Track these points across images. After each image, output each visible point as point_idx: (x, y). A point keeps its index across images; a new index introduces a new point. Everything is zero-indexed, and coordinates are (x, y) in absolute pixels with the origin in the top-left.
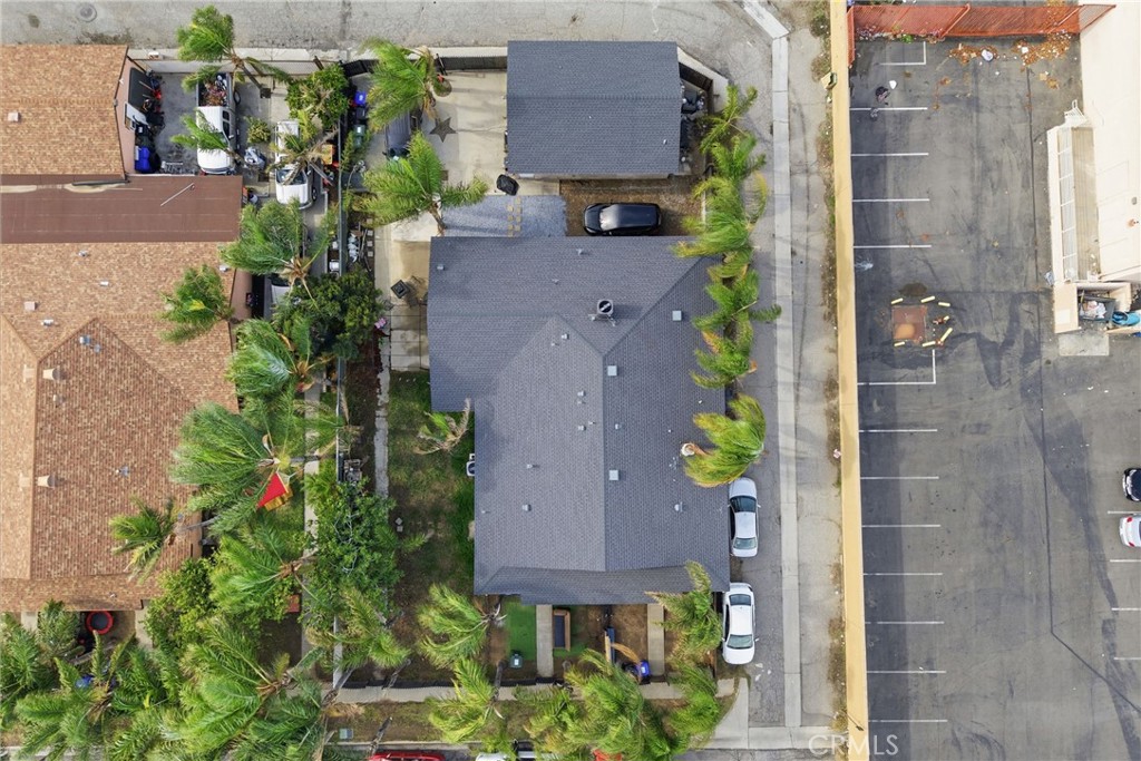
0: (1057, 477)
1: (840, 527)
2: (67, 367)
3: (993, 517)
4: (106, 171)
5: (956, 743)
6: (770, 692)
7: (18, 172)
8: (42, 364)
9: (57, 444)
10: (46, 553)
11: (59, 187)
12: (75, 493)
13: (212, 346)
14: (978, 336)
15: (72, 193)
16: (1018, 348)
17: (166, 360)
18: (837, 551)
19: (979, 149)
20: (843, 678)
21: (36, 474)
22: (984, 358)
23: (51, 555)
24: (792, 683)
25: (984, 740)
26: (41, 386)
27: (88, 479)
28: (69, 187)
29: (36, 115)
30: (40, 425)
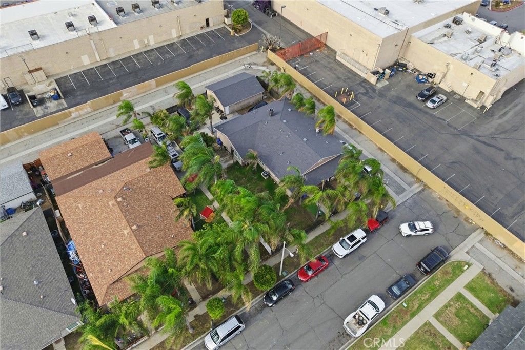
0: (405, 106)
1: (370, 140)
2: (124, 197)
3: (400, 120)
4: (105, 157)
5: (449, 167)
6: (394, 184)
7: (75, 170)
8: (115, 198)
9: (133, 216)
10: (147, 248)
11: (91, 168)
12: (146, 228)
13: (168, 175)
14: (360, 93)
15: (96, 168)
16: (370, 90)
17: (154, 185)
18: (375, 145)
19: (325, 67)
20: (407, 169)
21: (130, 227)
22: (366, 96)
23: (149, 248)
24: (397, 179)
25: (454, 162)
26: (119, 203)
27: (148, 223)
28: (95, 167)
29: (77, 151)
30: (124, 213)
